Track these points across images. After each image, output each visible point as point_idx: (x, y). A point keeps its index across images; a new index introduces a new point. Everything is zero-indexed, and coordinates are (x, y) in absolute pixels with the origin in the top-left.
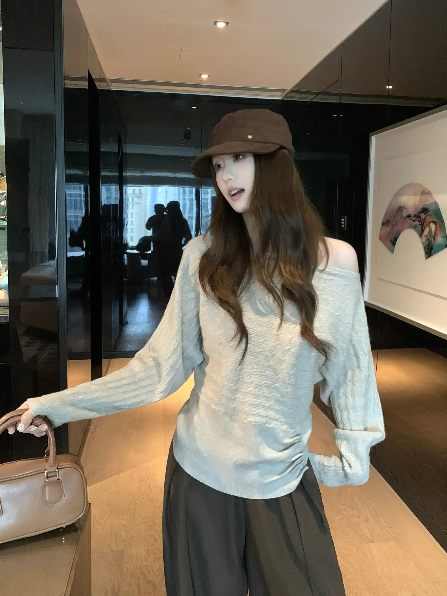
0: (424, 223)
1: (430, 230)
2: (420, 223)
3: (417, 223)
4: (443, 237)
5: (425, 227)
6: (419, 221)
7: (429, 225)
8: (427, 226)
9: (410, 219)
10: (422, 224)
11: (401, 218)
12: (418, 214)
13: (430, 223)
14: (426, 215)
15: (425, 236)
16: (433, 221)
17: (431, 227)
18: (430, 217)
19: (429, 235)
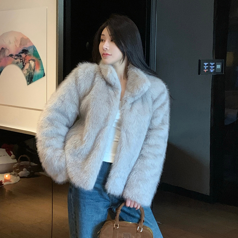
0: (24, 60)
1: (30, 66)
2: (22, 61)
3: (19, 60)
5: (25, 64)
6: (21, 59)
7: (29, 62)
8: (27, 63)
9: (13, 58)
10: (23, 62)
11: (4, 56)
12: (19, 54)
13: (29, 61)
14: (26, 55)
15: (26, 69)
16: (32, 59)
17: (31, 64)
18: (29, 56)
19: (30, 69)
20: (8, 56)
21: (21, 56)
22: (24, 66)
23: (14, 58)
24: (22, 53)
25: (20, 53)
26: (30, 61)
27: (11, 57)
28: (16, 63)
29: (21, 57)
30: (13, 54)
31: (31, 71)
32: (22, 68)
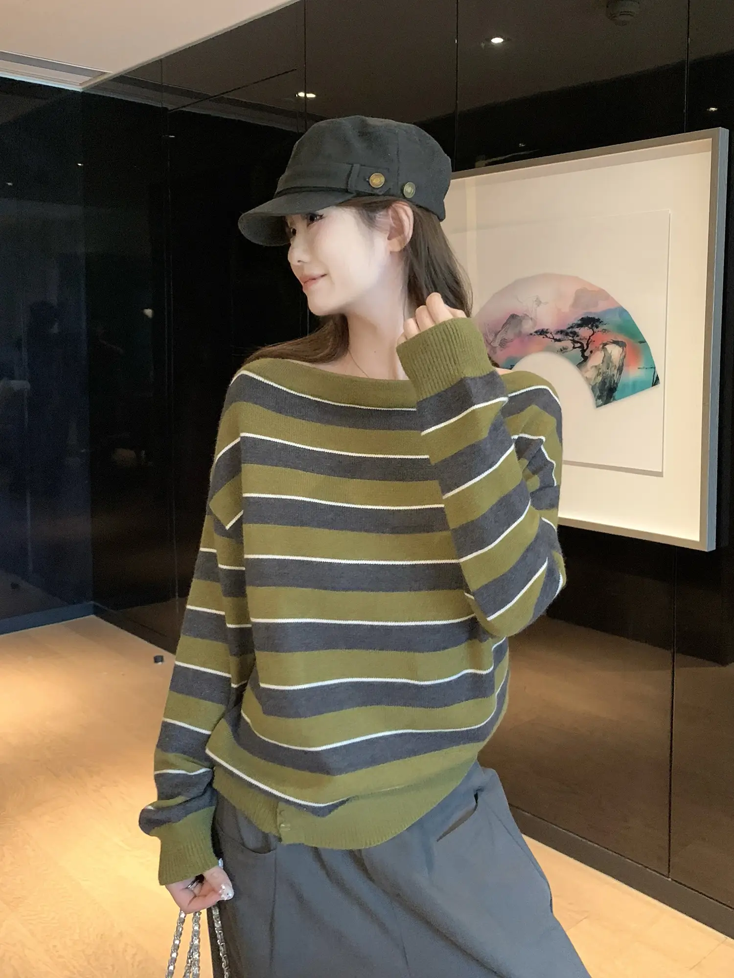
0: (588, 345)
1: (608, 357)
2: (579, 345)
3: (568, 343)
4: (644, 368)
5: (591, 352)
6: (574, 342)
7: (604, 349)
8: (597, 349)
9: (547, 337)
10: (582, 347)
11: (520, 334)
12: (570, 330)
13: (605, 344)
14: (593, 330)
15: (592, 367)
16: (614, 340)
17: (610, 352)
18: (605, 334)
19: (605, 365)
20: (531, 334)
21: (575, 334)
22: (586, 359)
23: (553, 338)
24: (579, 326)
25: (572, 327)
26: (607, 347)
27: (542, 336)
29: (578, 336)
30: (545, 328)
31: (610, 373)
32: (580, 363)
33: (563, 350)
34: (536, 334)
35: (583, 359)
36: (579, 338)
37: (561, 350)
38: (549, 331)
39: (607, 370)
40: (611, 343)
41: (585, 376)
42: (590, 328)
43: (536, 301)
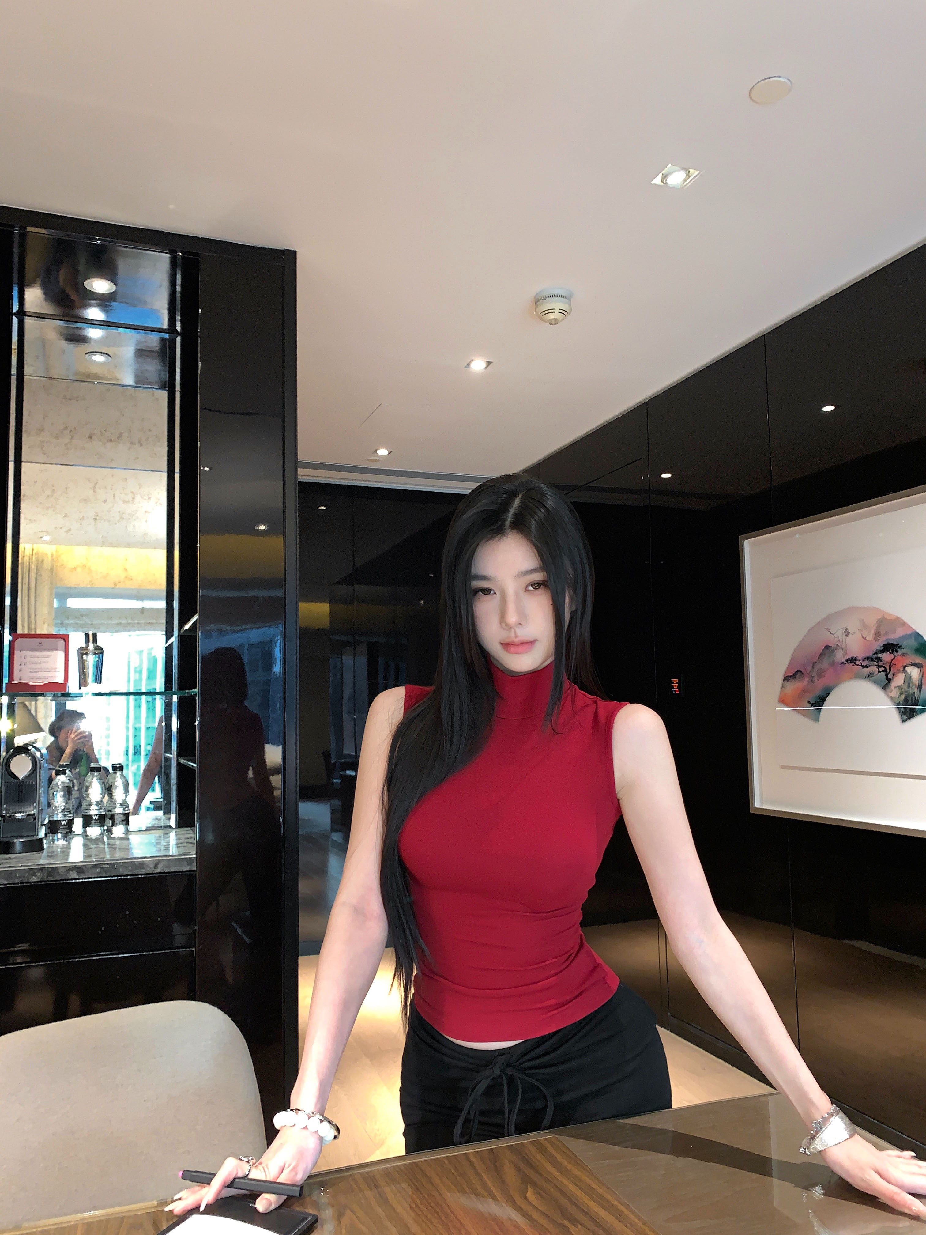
0: (890, 668)
1: (908, 678)
2: (883, 669)
5: (894, 674)
6: (879, 667)
7: (904, 670)
8: (899, 671)
9: (856, 664)
10: (885, 670)
11: (833, 664)
12: (875, 655)
13: (906, 666)
14: (893, 655)
15: (895, 687)
16: (913, 662)
17: (909, 673)
18: (903, 657)
19: (906, 685)
20: (843, 663)
21: (879, 659)
22: (889, 681)
23: (861, 665)
24: (882, 652)
25: (876, 653)
26: (906, 669)
27: (851, 664)
28: (866, 674)
29: (881, 661)
30: (855, 656)
31: (911, 691)
32: (884, 686)
33: (870, 676)
34: (846, 662)
35: (887, 682)
36: (881, 662)
37: (869, 676)
38: (858, 658)
39: (909, 689)
40: (910, 664)
41: (890, 696)
42: (891, 653)
43: (845, 632)
